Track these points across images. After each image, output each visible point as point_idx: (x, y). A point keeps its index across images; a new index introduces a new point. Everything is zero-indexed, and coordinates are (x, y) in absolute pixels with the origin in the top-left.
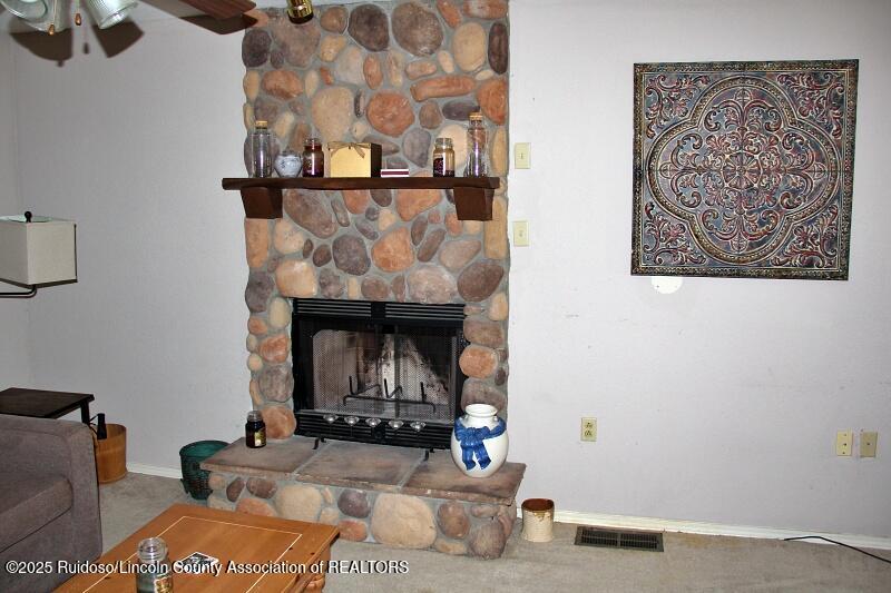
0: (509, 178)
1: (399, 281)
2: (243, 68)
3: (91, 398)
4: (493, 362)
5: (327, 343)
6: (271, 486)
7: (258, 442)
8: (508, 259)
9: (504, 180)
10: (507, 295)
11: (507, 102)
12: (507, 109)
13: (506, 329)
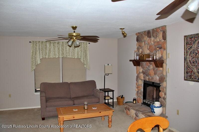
0: (167, 60)
1: (152, 78)
2: (137, 42)
3: (114, 91)
4: (163, 95)
5: (149, 89)
6: (129, 109)
7: (134, 103)
8: (167, 75)
9: (165, 60)
10: (166, 82)
11: (166, 46)
12: (166, 47)
13: (166, 89)
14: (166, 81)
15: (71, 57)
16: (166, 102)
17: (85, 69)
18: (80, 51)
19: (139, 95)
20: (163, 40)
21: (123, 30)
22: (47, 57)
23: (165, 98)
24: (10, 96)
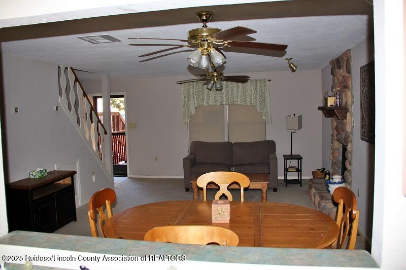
2: (332, 76)
3: (302, 158)
4: (347, 164)
8: (352, 132)
9: (350, 107)
10: (352, 144)
11: (350, 83)
12: (350, 85)
13: (351, 155)
14: (351, 142)
15: (241, 104)
16: (351, 176)
17: (265, 123)
18: (254, 94)
19: (334, 165)
20: (348, 75)
21: (291, 61)
22: (205, 104)
23: (350, 170)
24: (156, 159)
